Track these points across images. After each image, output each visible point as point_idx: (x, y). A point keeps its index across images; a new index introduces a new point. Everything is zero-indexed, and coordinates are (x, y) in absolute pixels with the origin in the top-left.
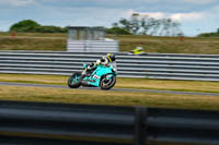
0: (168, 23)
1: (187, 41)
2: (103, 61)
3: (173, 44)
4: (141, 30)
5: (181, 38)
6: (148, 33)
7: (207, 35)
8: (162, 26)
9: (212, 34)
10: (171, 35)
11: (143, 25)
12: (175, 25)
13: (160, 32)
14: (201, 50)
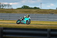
0: (9, 5)
1: (14, 10)
2: (26, 16)
3: (10, 11)
4: (2, 7)
5: (12, 9)
6: (4, 8)
7: (19, 8)
8: (7, 6)
9: (20, 8)
10: (9, 8)
11: (2, 6)
12: (11, 6)
13: (7, 8)
14: (17, 12)
